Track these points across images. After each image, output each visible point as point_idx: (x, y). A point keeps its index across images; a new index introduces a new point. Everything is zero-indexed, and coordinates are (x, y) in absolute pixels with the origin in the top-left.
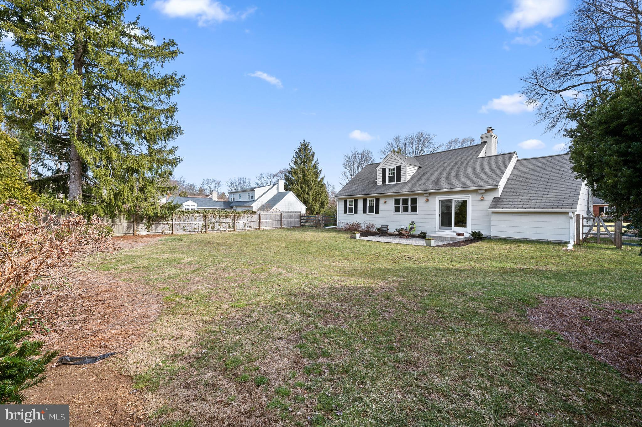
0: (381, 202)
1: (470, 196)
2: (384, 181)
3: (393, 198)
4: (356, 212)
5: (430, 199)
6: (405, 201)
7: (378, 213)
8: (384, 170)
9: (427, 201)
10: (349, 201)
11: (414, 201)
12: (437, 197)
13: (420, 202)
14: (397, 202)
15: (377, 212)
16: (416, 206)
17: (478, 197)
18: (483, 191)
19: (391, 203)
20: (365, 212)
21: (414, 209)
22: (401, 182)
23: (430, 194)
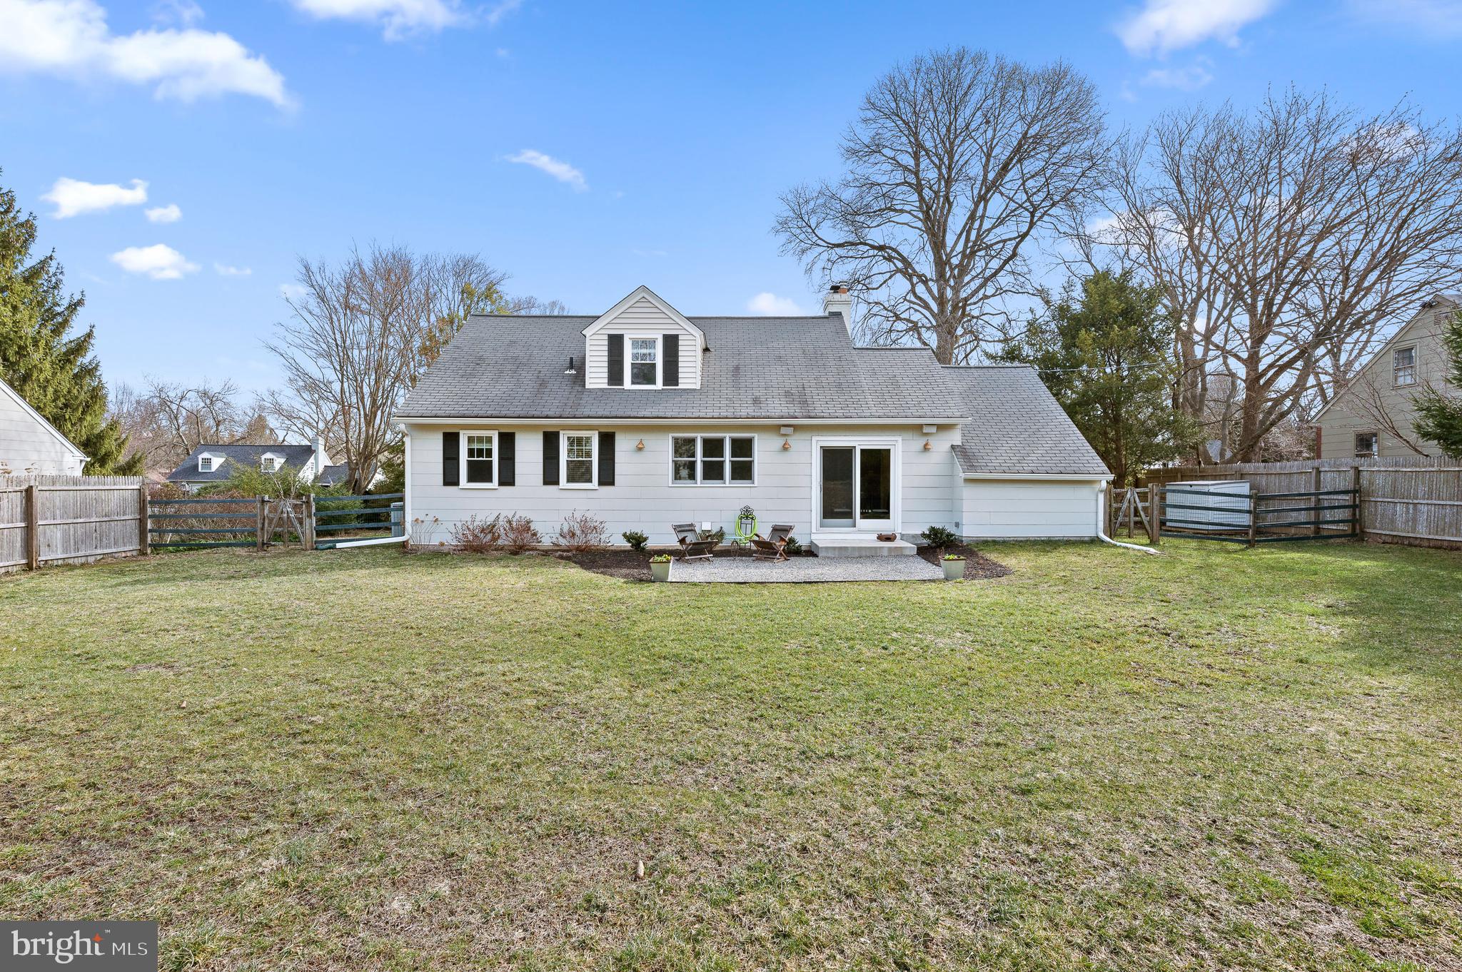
0: (623, 446)
1: (899, 439)
2: (615, 375)
3: (671, 435)
4: (508, 479)
5: (797, 442)
6: (713, 447)
7: (611, 483)
8: (615, 343)
9: (785, 448)
10: (470, 440)
11: (743, 447)
12: (815, 439)
13: (764, 452)
14: (684, 447)
15: (607, 478)
16: (751, 463)
17: (918, 443)
18: (934, 430)
19: (662, 451)
20: (550, 477)
21: (743, 472)
22: (680, 386)
23: (796, 428)
